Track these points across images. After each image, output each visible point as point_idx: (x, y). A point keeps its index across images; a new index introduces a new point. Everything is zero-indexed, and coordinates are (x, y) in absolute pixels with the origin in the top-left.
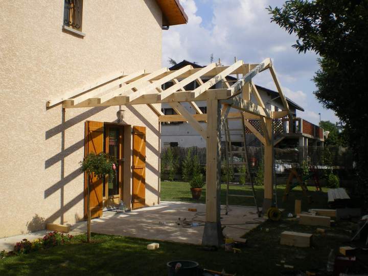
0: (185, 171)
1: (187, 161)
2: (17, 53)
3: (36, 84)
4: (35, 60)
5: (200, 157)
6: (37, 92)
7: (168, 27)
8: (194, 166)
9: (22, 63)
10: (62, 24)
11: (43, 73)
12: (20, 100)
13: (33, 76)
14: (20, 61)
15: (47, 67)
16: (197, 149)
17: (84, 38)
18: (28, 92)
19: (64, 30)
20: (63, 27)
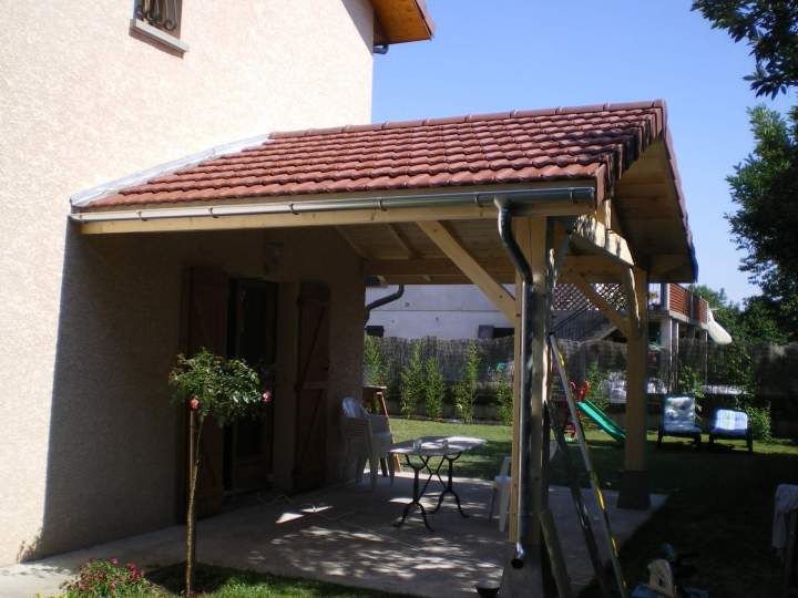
0: (407, 393)
1: (412, 369)
2: (10, 83)
3: (57, 166)
4: (55, 101)
5: (443, 363)
6: (59, 186)
7: (386, 47)
8: (428, 383)
9: (22, 108)
10: (130, 13)
11: (76, 137)
12: (12, 206)
13: (51, 146)
14: (16, 103)
15: (88, 123)
16: (435, 342)
17: (185, 55)
18: (34, 187)
19: (136, 33)
20: (133, 22)
